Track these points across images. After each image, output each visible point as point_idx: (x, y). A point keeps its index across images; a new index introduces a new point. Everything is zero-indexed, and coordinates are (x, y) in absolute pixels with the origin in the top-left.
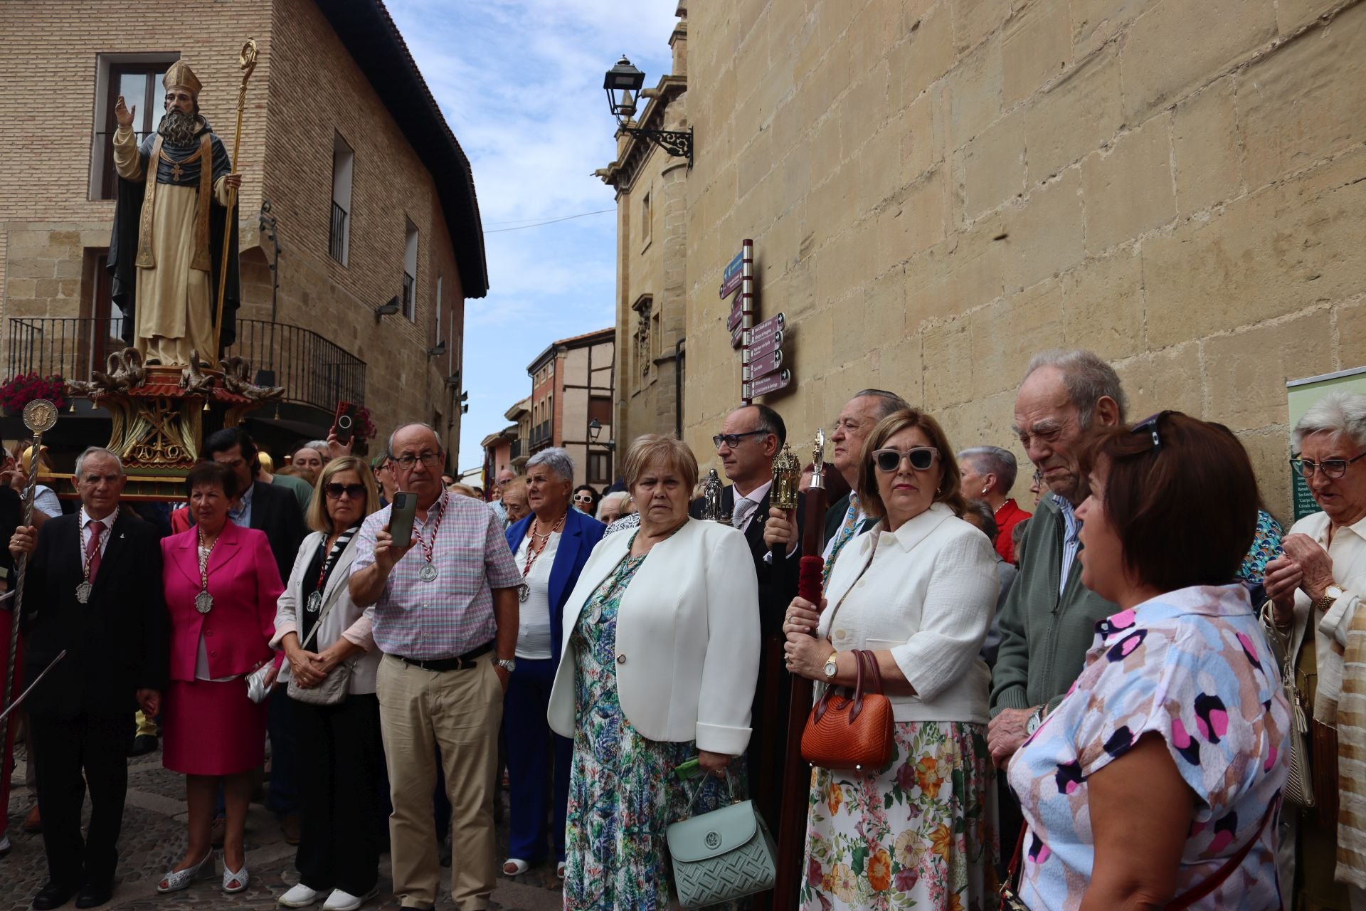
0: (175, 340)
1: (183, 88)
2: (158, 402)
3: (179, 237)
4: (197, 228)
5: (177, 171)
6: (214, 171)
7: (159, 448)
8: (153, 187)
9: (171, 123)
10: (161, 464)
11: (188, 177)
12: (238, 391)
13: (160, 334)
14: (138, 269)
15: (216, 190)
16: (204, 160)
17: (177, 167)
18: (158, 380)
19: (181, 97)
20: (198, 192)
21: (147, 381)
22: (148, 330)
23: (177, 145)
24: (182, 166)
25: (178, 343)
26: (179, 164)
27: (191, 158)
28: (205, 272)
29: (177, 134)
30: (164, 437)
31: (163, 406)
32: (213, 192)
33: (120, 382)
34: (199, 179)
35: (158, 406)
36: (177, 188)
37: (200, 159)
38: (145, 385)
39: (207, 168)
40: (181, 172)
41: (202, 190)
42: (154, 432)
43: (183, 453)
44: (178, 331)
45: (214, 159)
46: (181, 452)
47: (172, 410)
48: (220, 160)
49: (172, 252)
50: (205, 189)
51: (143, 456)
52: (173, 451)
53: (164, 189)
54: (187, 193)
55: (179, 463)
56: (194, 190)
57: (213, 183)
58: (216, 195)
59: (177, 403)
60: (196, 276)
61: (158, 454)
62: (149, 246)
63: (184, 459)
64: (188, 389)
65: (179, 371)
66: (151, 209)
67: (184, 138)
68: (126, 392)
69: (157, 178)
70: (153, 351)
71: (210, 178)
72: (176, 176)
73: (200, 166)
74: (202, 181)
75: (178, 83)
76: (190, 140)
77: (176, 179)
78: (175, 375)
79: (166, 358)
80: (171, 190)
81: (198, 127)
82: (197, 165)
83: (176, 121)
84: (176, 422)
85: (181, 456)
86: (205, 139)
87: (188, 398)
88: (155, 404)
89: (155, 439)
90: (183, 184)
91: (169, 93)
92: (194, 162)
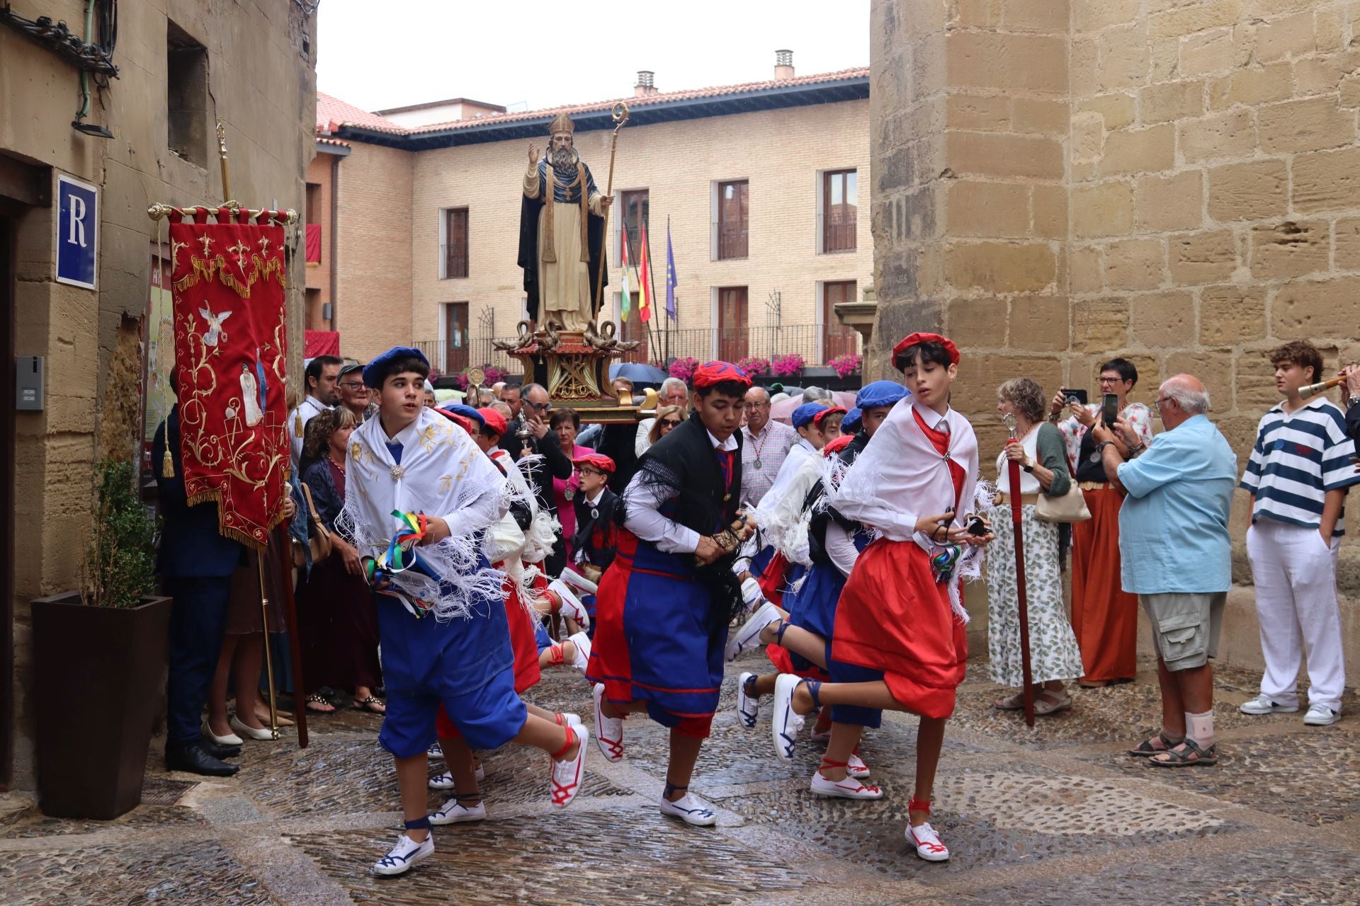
0: (573, 312)
1: (566, 132)
2: (574, 356)
3: (572, 240)
5: (568, 193)
6: (588, 191)
7: (574, 388)
8: (551, 204)
9: (560, 158)
11: (575, 198)
13: (563, 308)
14: (541, 262)
15: (591, 204)
16: (582, 183)
17: (567, 190)
18: (567, 341)
19: (565, 139)
20: (580, 206)
21: (561, 342)
22: (552, 305)
23: (565, 174)
24: (571, 189)
25: (575, 313)
26: (569, 188)
27: (575, 182)
28: (587, 262)
29: (565, 166)
30: (576, 380)
31: (577, 359)
32: (589, 205)
34: (580, 198)
35: (573, 359)
36: (569, 205)
37: (580, 183)
38: (560, 346)
39: (584, 189)
40: (570, 193)
41: (582, 204)
42: (569, 377)
44: (574, 305)
45: (587, 182)
47: (581, 363)
48: (589, 183)
49: (568, 251)
50: (584, 204)
51: (564, 394)
52: (583, 389)
53: (560, 206)
54: (575, 207)
55: (587, 397)
56: (577, 205)
57: (588, 200)
58: (592, 208)
59: (584, 356)
60: (585, 267)
61: (574, 392)
62: (552, 246)
63: (590, 395)
64: (594, 347)
65: (581, 334)
66: (551, 220)
67: (568, 168)
68: (553, 352)
69: (554, 197)
70: (555, 320)
71: (586, 196)
72: (567, 197)
73: (580, 188)
74: (583, 199)
75: (563, 129)
76: (572, 169)
77: (568, 199)
79: (569, 325)
80: (565, 206)
81: (574, 159)
82: (578, 188)
83: (564, 158)
84: (583, 370)
85: (588, 392)
86: (580, 166)
87: (594, 354)
88: (571, 358)
89: (570, 382)
90: (572, 201)
91: (558, 136)
92: (576, 185)
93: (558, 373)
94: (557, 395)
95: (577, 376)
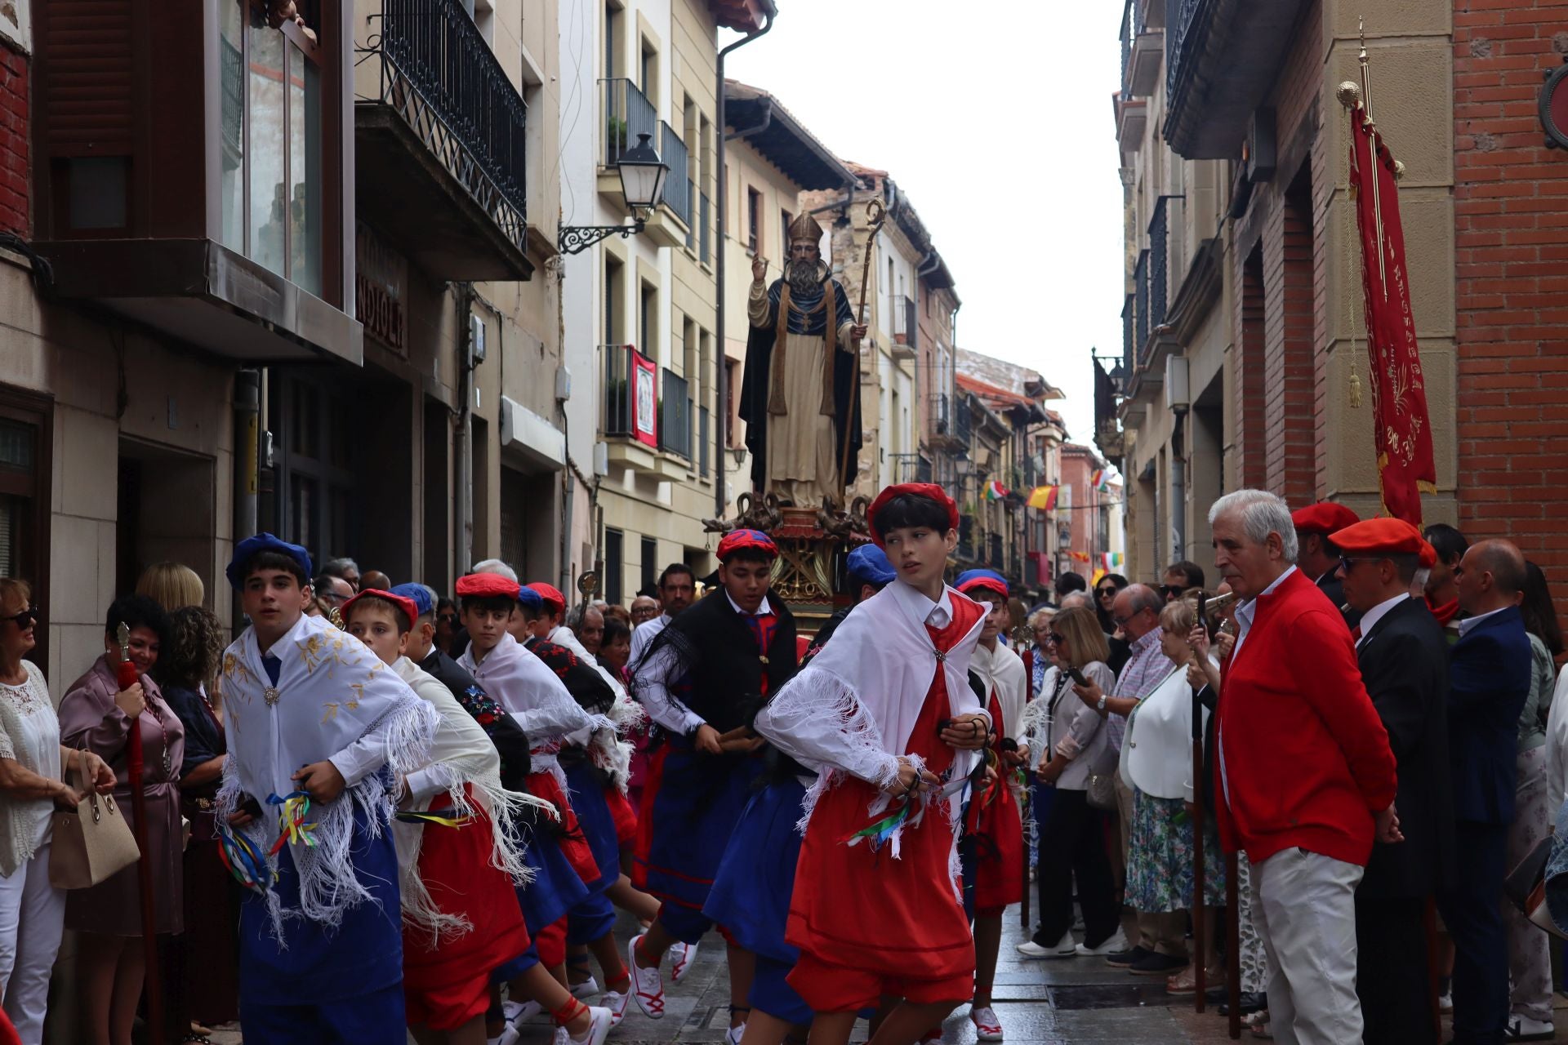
0: (806, 482)
1: (808, 239)
2: (797, 542)
3: (808, 384)
4: (825, 373)
5: (805, 322)
6: (837, 318)
7: (798, 586)
8: (783, 337)
9: (799, 274)
10: (801, 600)
11: (817, 327)
13: (794, 477)
14: (768, 414)
15: (841, 337)
16: (829, 308)
17: (806, 317)
18: (796, 522)
20: (824, 339)
21: (785, 523)
22: (780, 474)
23: (804, 295)
24: (811, 316)
25: (810, 485)
26: (809, 314)
27: (819, 307)
28: (831, 416)
29: (804, 284)
30: (801, 575)
31: (802, 547)
32: (838, 338)
34: (824, 328)
35: (797, 546)
36: (807, 338)
37: (825, 308)
38: (784, 527)
39: (831, 316)
40: (810, 322)
41: (827, 337)
42: (792, 571)
43: (819, 590)
44: (809, 474)
45: (838, 305)
46: (817, 589)
47: (809, 551)
48: (841, 307)
49: (803, 399)
50: (830, 336)
51: (783, 593)
52: (810, 588)
53: (795, 339)
54: (815, 342)
55: (815, 599)
56: (820, 338)
57: (837, 329)
58: (842, 342)
59: (813, 543)
60: (824, 422)
61: (797, 591)
63: (819, 596)
64: (826, 530)
67: (809, 288)
69: (788, 328)
70: (784, 492)
71: (835, 324)
72: (806, 326)
73: (825, 313)
74: (828, 328)
75: (805, 234)
76: (813, 288)
77: (807, 329)
78: (811, 518)
79: (800, 501)
80: (802, 339)
81: (821, 274)
82: (823, 313)
83: (804, 272)
84: (811, 561)
85: (817, 593)
87: (825, 541)
88: (794, 544)
89: (794, 577)
90: (810, 333)
91: (796, 244)
92: (820, 311)
95: (803, 570)
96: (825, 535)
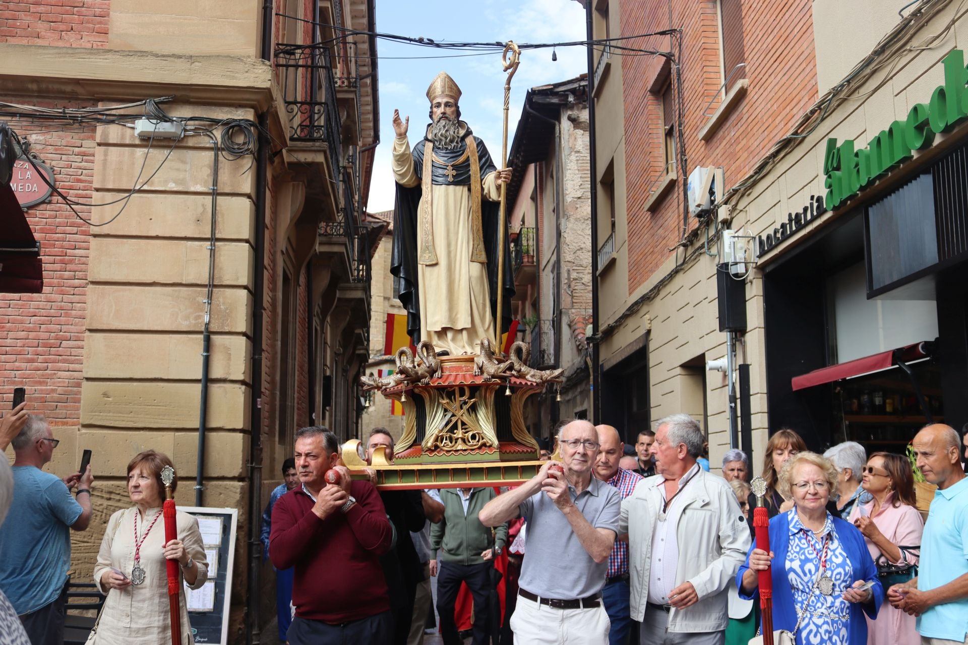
0: (462, 330)
1: (447, 96)
2: (456, 390)
3: (457, 233)
4: (472, 222)
5: (451, 172)
6: (481, 168)
7: (460, 436)
8: (429, 189)
9: (440, 129)
10: (465, 450)
11: (461, 177)
12: (521, 375)
13: (449, 326)
14: (420, 267)
15: (486, 187)
16: (472, 160)
17: (450, 168)
18: (449, 370)
19: (447, 104)
20: (469, 190)
21: (442, 372)
22: (435, 323)
23: (447, 149)
25: (465, 333)
26: (452, 166)
27: (462, 159)
28: (482, 263)
29: (446, 138)
30: (463, 424)
31: (462, 394)
32: (483, 189)
33: (422, 374)
34: (470, 176)
35: (457, 394)
36: (451, 187)
37: (468, 159)
38: (442, 375)
39: (475, 168)
40: (454, 173)
41: (472, 187)
42: (454, 420)
43: (483, 438)
44: (463, 322)
45: (480, 158)
46: (481, 437)
47: (470, 398)
48: (484, 160)
49: (452, 248)
50: (475, 186)
51: (446, 444)
52: (473, 437)
53: (440, 190)
54: (461, 190)
55: (480, 448)
56: (466, 189)
57: (482, 180)
58: (486, 191)
59: (474, 389)
60: (476, 269)
61: (460, 441)
62: (431, 244)
63: (484, 445)
64: (485, 376)
65: (471, 360)
66: (429, 209)
67: (452, 141)
68: (428, 384)
69: (432, 180)
70: (440, 343)
71: (479, 175)
72: (450, 176)
73: (469, 165)
74: (473, 180)
75: (443, 92)
76: (457, 143)
77: (450, 179)
78: (469, 364)
79: (456, 349)
80: (447, 190)
81: (462, 132)
83: (444, 127)
84: (473, 409)
85: (481, 441)
86: (469, 140)
87: (486, 385)
88: (453, 393)
89: (455, 427)
90: (456, 183)
91: (435, 102)
92: (464, 162)
93: (440, 414)
94: (436, 447)
95: (465, 419)
96: (486, 380)
